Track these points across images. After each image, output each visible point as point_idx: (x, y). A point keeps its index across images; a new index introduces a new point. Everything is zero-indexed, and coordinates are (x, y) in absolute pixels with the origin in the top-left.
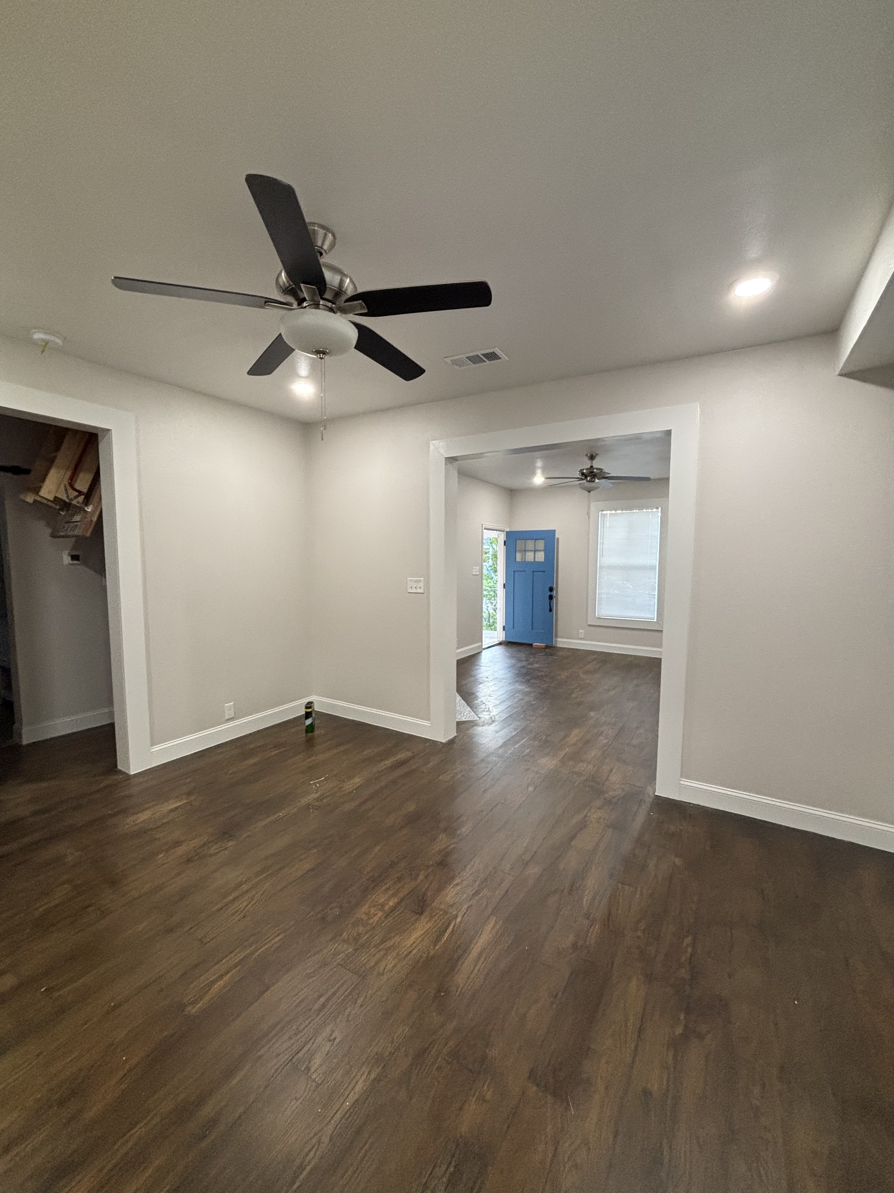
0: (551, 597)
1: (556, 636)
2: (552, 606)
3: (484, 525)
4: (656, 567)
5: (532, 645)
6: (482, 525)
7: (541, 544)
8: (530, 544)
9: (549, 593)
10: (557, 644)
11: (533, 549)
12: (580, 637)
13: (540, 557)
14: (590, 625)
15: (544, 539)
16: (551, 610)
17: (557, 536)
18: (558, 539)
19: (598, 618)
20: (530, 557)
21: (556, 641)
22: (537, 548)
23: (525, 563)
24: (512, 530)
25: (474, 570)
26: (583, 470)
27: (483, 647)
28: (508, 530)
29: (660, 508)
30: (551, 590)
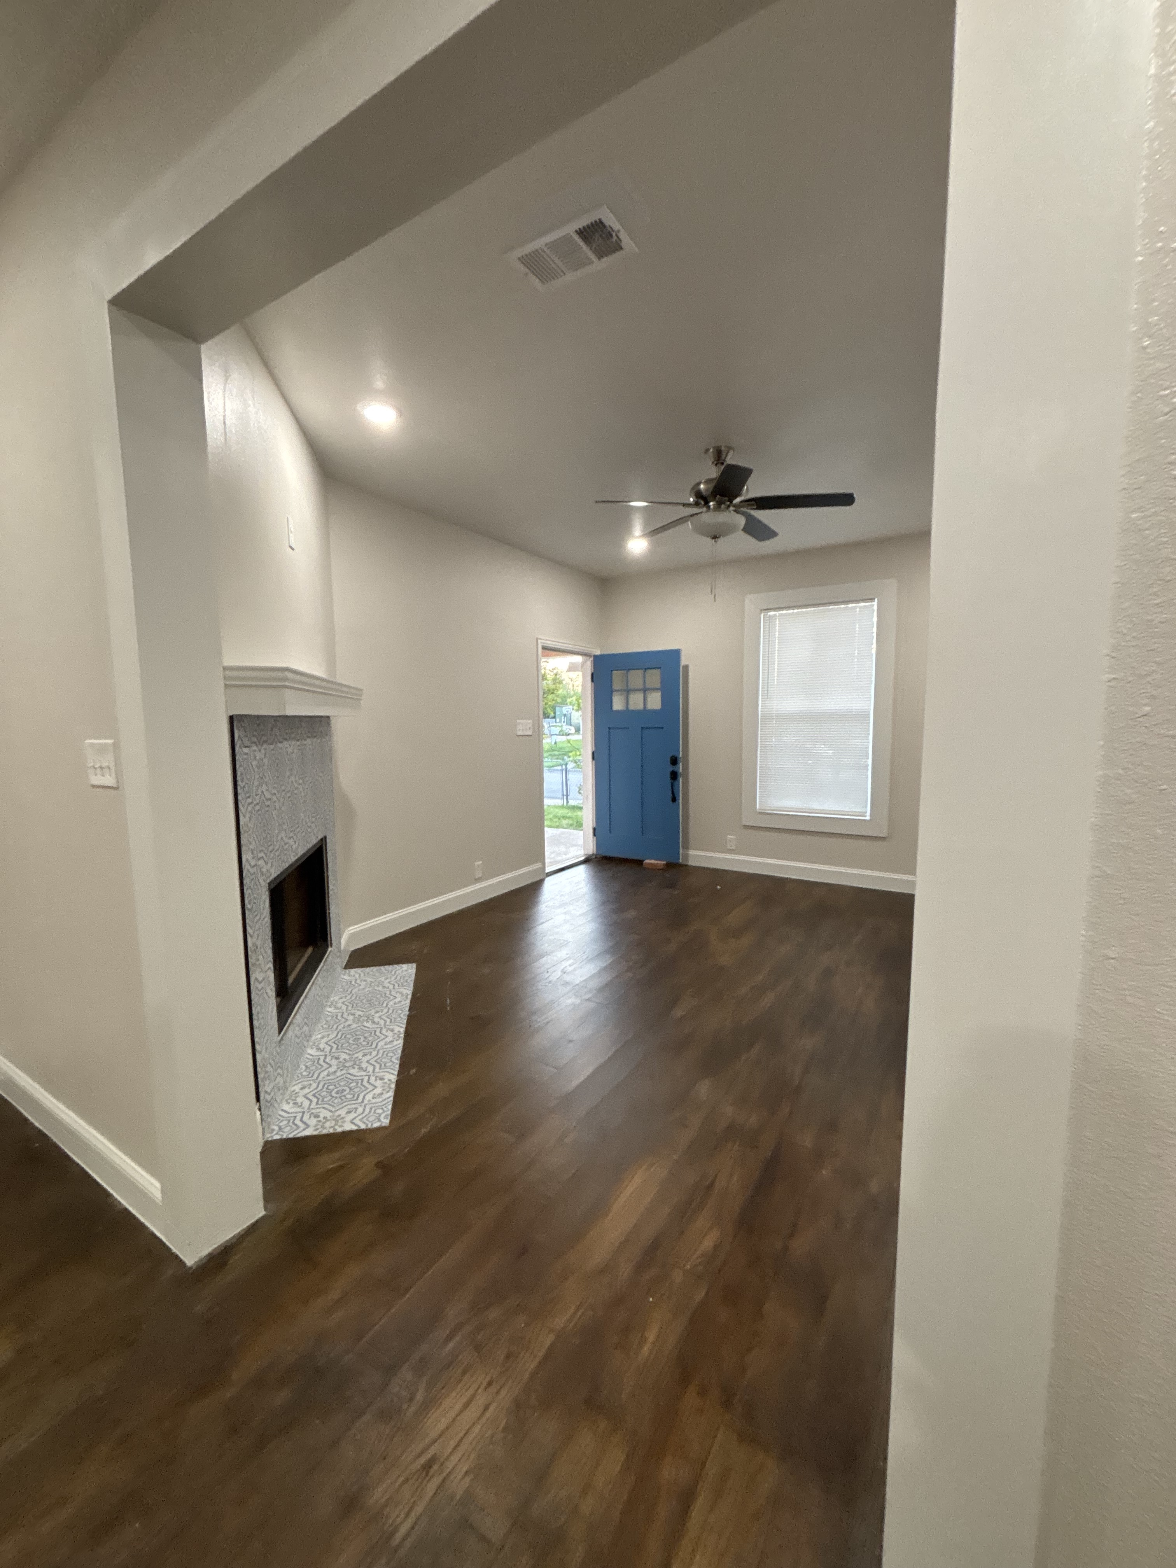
0: (674, 776)
1: (686, 847)
2: (675, 791)
3: (539, 641)
4: (869, 715)
5: (640, 863)
6: (537, 639)
7: (654, 678)
8: (636, 678)
9: (671, 768)
10: (687, 860)
11: (641, 687)
12: (729, 847)
13: (655, 701)
14: (746, 827)
15: (658, 668)
16: (674, 799)
17: (683, 662)
18: (686, 667)
19: (760, 813)
20: (636, 702)
21: (686, 856)
22: (648, 686)
23: (627, 713)
24: (605, 653)
25: (520, 727)
26: (699, 484)
27: (547, 871)
28: (598, 653)
29: (876, 600)
30: (674, 761)
